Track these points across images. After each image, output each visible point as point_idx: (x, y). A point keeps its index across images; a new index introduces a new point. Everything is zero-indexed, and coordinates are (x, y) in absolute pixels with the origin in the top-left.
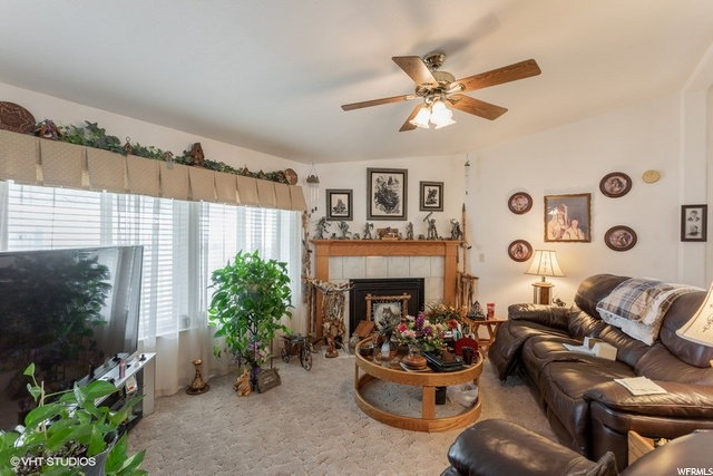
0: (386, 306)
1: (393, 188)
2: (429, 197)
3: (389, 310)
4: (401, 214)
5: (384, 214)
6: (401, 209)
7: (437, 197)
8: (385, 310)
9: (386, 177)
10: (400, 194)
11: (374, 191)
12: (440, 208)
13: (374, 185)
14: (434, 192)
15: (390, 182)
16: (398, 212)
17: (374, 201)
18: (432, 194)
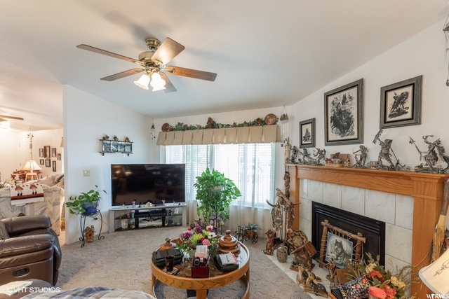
0: (339, 239)
1: (347, 107)
2: (395, 106)
3: (340, 245)
4: (355, 136)
5: (339, 138)
6: (355, 130)
7: (408, 103)
8: (337, 242)
9: (340, 96)
10: (354, 113)
11: (330, 114)
12: (416, 119)
13: (330, 109)
14: (404, 96)
15: (344, 101)
16: (353, 134)
17: (330, 125)
18: (400, 100)
